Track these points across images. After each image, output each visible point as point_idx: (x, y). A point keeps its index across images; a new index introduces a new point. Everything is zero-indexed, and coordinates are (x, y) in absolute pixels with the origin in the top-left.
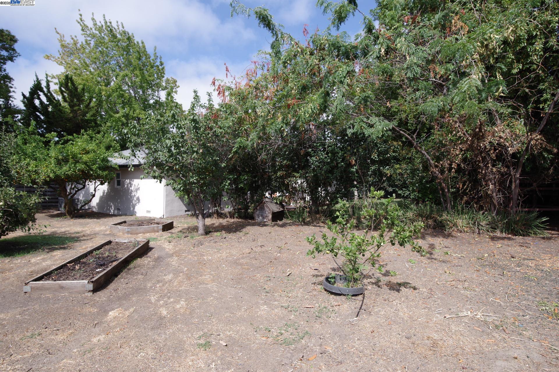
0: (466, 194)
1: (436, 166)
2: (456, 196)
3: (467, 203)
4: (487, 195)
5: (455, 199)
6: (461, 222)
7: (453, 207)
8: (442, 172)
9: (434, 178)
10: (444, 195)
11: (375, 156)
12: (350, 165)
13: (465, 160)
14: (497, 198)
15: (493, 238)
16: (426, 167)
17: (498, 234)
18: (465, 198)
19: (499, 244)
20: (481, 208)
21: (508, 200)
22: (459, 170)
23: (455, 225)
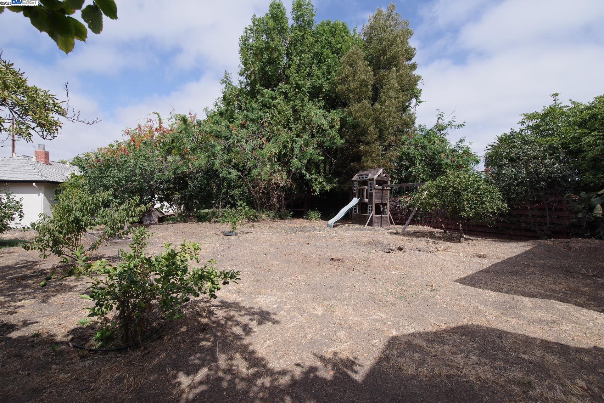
0: (265, 204)
1: (254, 191)
2: (261, 205)
3: (266, 208)
4: (273, 204)
5: (261, 206)
6: (264, 216)
7: (261, 210)
8: (256, 193)
9: (253, 196)
10: (257, 204)
11: (225, 184)
12: (212, 189)
13: (265, 188)
14: (277, 205)
15: (274, 222)
16: (249, 191)
17: (277, 220)
18: (265, 206)
19: (276, 223)
20: (271, 210)
21: (281, 205)
22: (263, 193)
23: (261, 217)
